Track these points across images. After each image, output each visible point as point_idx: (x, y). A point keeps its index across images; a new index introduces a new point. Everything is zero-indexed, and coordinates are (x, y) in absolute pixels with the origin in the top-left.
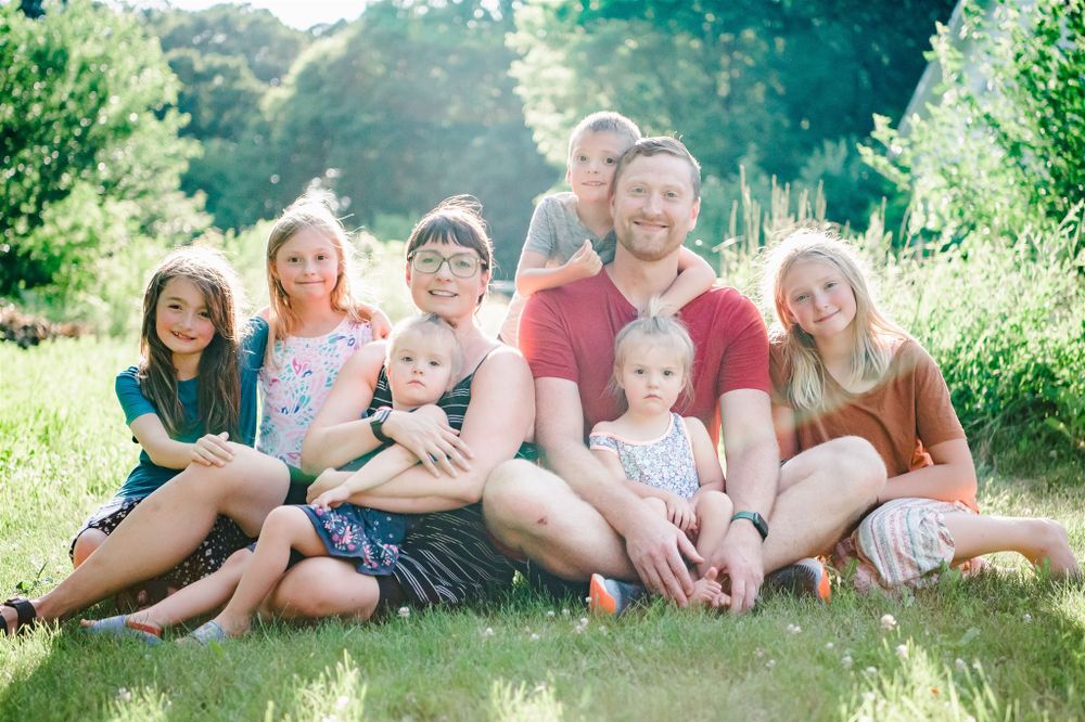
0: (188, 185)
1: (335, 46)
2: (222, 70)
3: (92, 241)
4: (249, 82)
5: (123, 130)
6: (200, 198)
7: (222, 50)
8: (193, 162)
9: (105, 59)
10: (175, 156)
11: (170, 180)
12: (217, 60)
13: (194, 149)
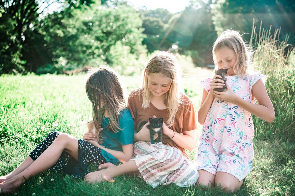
0: (143, 43)
1: (178, 16)
2: (157, 21)
3: (120, 55)
4: (161, 24)
5: (130, 32)
6: (145, 46)
7: (157, 17)
8: (144, 39)
9: (127, 18)
10: (140, 38)
11: (139, 42)
12: (155, 19)
13: (145, 36)
